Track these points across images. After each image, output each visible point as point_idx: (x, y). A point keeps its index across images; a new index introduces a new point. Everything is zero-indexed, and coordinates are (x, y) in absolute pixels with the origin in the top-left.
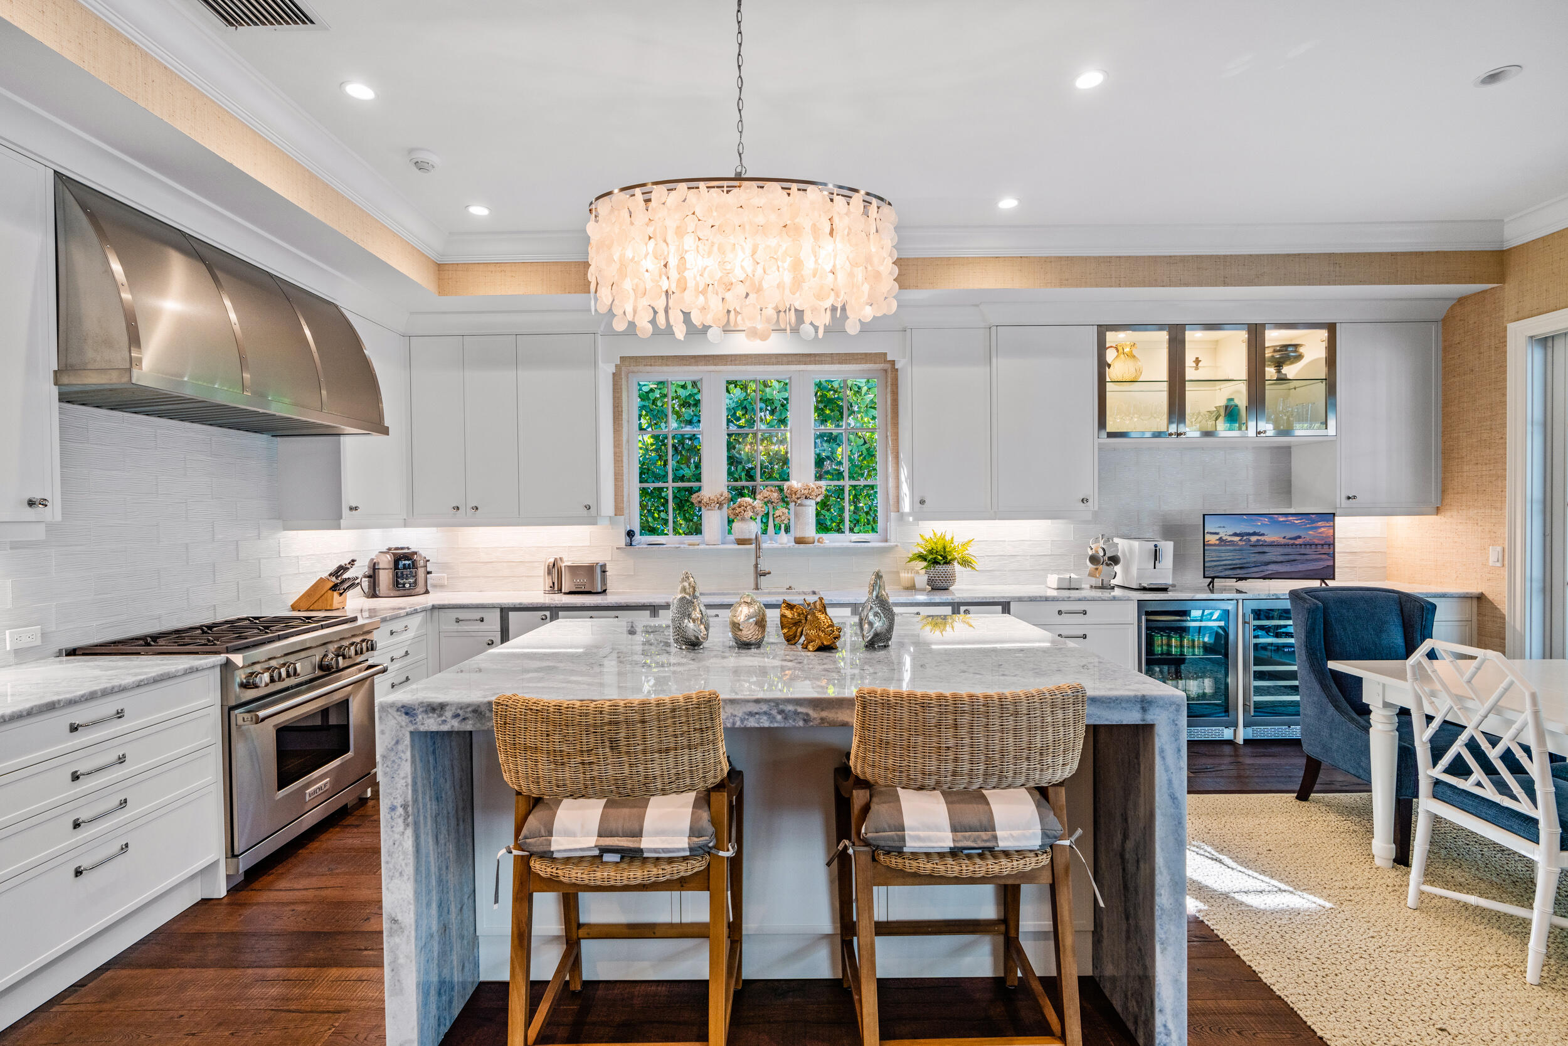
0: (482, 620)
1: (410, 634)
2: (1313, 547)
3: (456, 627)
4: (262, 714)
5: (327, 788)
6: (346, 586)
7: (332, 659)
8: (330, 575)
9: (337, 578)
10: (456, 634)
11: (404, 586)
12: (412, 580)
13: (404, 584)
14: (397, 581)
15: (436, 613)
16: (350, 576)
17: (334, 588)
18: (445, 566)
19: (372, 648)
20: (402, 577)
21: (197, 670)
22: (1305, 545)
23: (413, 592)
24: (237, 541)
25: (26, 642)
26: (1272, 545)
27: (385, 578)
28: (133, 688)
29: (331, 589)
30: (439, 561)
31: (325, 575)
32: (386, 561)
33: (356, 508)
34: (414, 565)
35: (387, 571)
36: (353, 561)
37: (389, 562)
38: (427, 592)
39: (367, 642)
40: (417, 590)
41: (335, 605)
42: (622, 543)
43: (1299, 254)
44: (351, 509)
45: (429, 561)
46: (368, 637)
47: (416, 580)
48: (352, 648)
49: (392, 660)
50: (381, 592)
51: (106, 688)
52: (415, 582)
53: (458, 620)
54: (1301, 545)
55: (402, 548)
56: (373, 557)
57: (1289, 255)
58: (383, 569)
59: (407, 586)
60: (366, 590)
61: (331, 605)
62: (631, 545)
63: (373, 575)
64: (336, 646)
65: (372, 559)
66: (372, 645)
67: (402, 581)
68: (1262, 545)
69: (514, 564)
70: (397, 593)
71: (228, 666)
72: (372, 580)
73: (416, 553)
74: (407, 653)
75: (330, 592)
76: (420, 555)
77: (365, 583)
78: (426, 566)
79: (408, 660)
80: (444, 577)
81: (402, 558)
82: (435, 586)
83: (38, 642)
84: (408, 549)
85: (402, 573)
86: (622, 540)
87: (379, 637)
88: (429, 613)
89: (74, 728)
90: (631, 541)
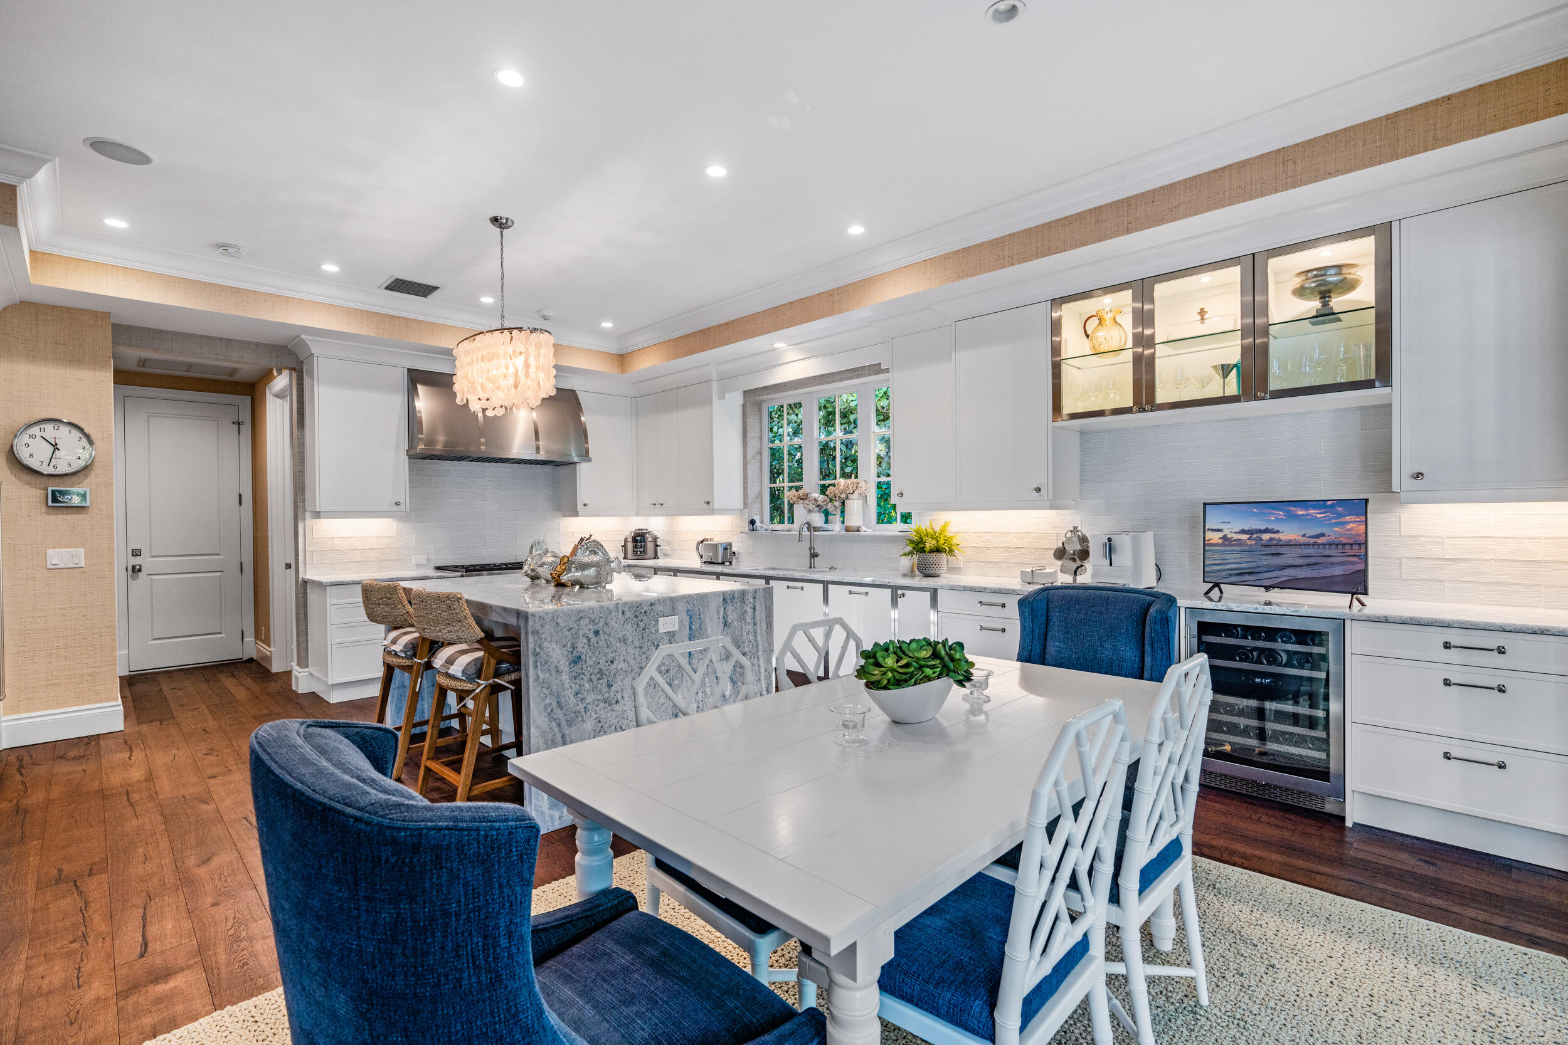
2: (1340, 547)
12: (642, 550)
14: (634, 550)
20: (636, 548)
22: (1330, 545)
23: (644, 557)
25: (420, 562)
26: (1289, 544)
27: (630, 548)
32: (629, 538)
34: (644, 540)
35: (630, 543)
37: (632, 537)
38: (656, 558)
40: (646, 556)
42: (747, 529)
43: (1230, 166)
44: (585, 505)
47: (645, 550)
54: (1324, 545)
57: (1215, 171)
59: (639, 553)
62: (754, 530)
68: (1276, 545)
70: (635, 557)
73: (649, 533)
76: (652, 534)
78: (655, 541)
81: (639, 535)
82: (663, 555)
83: (425, 562)
84: (647, 530)
85: (637, 545)
90: (754, 527)
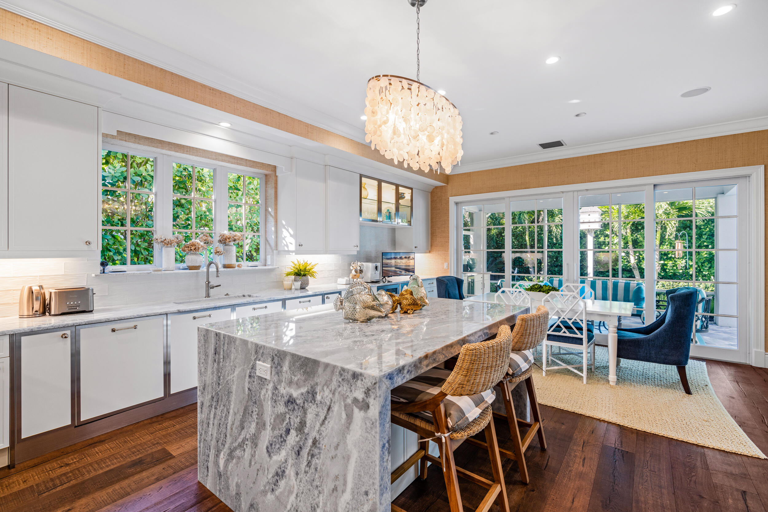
42: (98, 272)
62: (104, 272)
86: (99, 269)
90: (104, 270)
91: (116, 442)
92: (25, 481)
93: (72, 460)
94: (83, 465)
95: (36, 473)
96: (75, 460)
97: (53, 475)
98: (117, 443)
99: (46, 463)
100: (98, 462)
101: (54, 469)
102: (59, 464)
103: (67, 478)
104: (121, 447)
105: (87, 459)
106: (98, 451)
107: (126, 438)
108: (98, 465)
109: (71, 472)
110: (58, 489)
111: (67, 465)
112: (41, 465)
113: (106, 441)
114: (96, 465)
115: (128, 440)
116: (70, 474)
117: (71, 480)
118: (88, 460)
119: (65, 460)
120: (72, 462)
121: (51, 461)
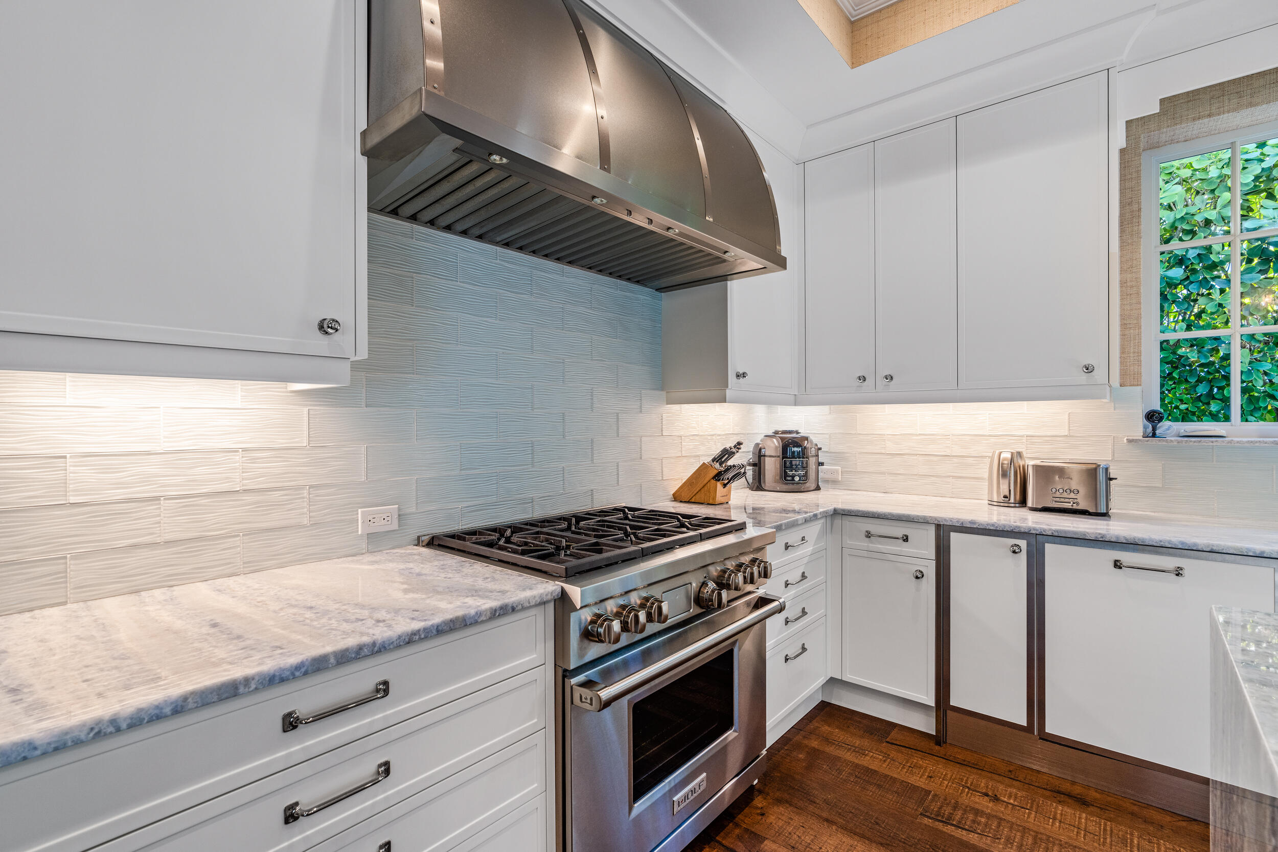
0: (906, 539)
1: (807, 549)
3: (865, 544)
4: (606, 693)
5: (702, 788)
6: (730, 475)
7: (713, 591)
8: (713, 460)
9: (721, 464)
10: (865, 554)
11: (793, 480)
12: (802, 473)
13: (793, 477)
14: (785, 473)
15: (838, 521)
16: (736, 463)
17: (718, 476)
18: (839, 457)
19: (766, 574)
20: (791, 468)
21: (513, 609)
23: (803, 487)
24: (618, 414)
25: (380, 526)
27: (771, 467)
28: (399, 647)
29: (714, 478)
30: (832, 450)
31: (708, 460)
32: (773, 447)
33: (744, 375)
34: (804, 454)
35: (773, 459)
36: (739, 444)
37: (776, 447)
38: (818, 488)
39: (760, 564)
40: (808, 485)
41: (719, 499)
42: (1138, 433)
44: (738, 376)
45: (820, 449)
46: (758, 556)
47: (806, 472)
48: (740, 575)
49: (787, 585)
50: (767, 484)
51: (347, 650)
52: (806, 475)
53: (868, 535)
55: (790, 432)
56: (758, 441)
58: (770, 456)
59: (797, 479)
60: (750, 481)
61: (714, 498)
62: (1154, 435)
63: (758, 464)
64: (719, 569)
65: (757, 445)
66: (765, 568)
67: (791, 473)
69: (935, 458)
70: (785, 487)
71: (563, 602)
72: (757, 468)
73: (806, 439)
74: (804, 576)
75: (713, 481)
76: (812, 442)
77: (750, 471)
78: (817, 456)
79: (806, 584)
80: (837, 471)
81: (791, 444)
82: (827, 481)
83: (395, 526)
84: (797, 433)
85: (791, 462)
86: (1139, 426)
87: (773, 556)
88: (829, 520)
89: (291, 723)
90: (1154, 429)
91: (1105, 825)
92: (931, 777)
93: (1010, 797)
94: (1014, 820)
95: (952, 776)
96: (1012, 801)
97: (966, 799)
98: (1105, 830)
99: (975, 771)
100: (1039, 836)
101: (973, 789)
102: (987, 787)
103: (974, 821)
104: (1104, 843)
105: (1029, 814)
106: (1058, 816)
107: (1132, 834)
108: (1035, 843)
109: (989, 816)
110: (949, 829)
111: (996, 799)
112: (969, 769)
113: (1091, 809)
114: (1030, 841)
115: (1132, 841)
116: (983, 820)
117: (974, 832)
118: (1029, 817)
119: (1001, 787)
120: (1006, 800)
121: (983, 773)
